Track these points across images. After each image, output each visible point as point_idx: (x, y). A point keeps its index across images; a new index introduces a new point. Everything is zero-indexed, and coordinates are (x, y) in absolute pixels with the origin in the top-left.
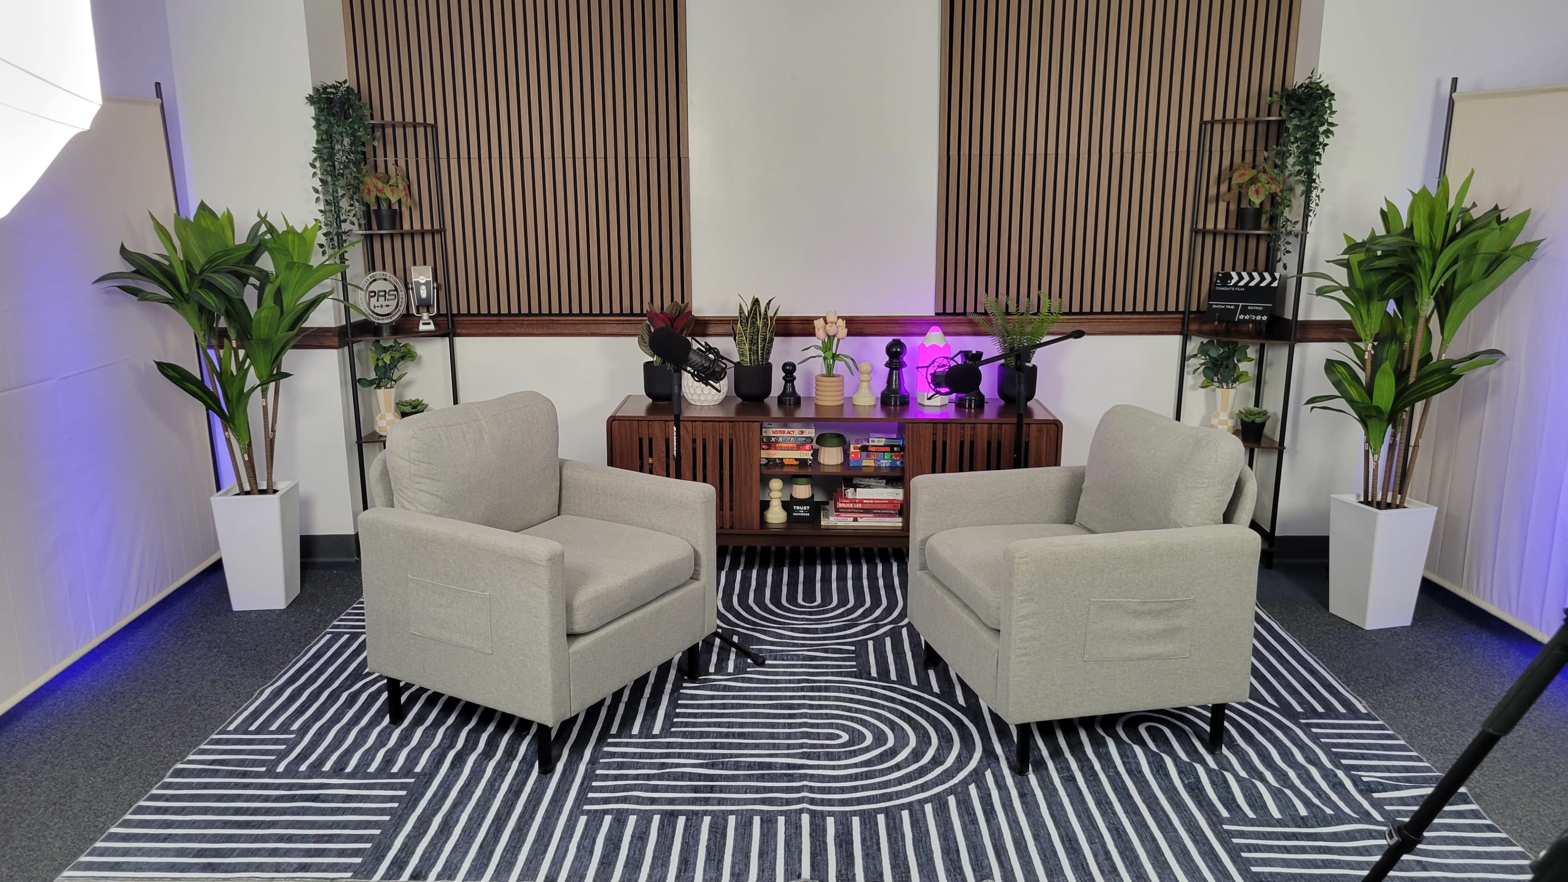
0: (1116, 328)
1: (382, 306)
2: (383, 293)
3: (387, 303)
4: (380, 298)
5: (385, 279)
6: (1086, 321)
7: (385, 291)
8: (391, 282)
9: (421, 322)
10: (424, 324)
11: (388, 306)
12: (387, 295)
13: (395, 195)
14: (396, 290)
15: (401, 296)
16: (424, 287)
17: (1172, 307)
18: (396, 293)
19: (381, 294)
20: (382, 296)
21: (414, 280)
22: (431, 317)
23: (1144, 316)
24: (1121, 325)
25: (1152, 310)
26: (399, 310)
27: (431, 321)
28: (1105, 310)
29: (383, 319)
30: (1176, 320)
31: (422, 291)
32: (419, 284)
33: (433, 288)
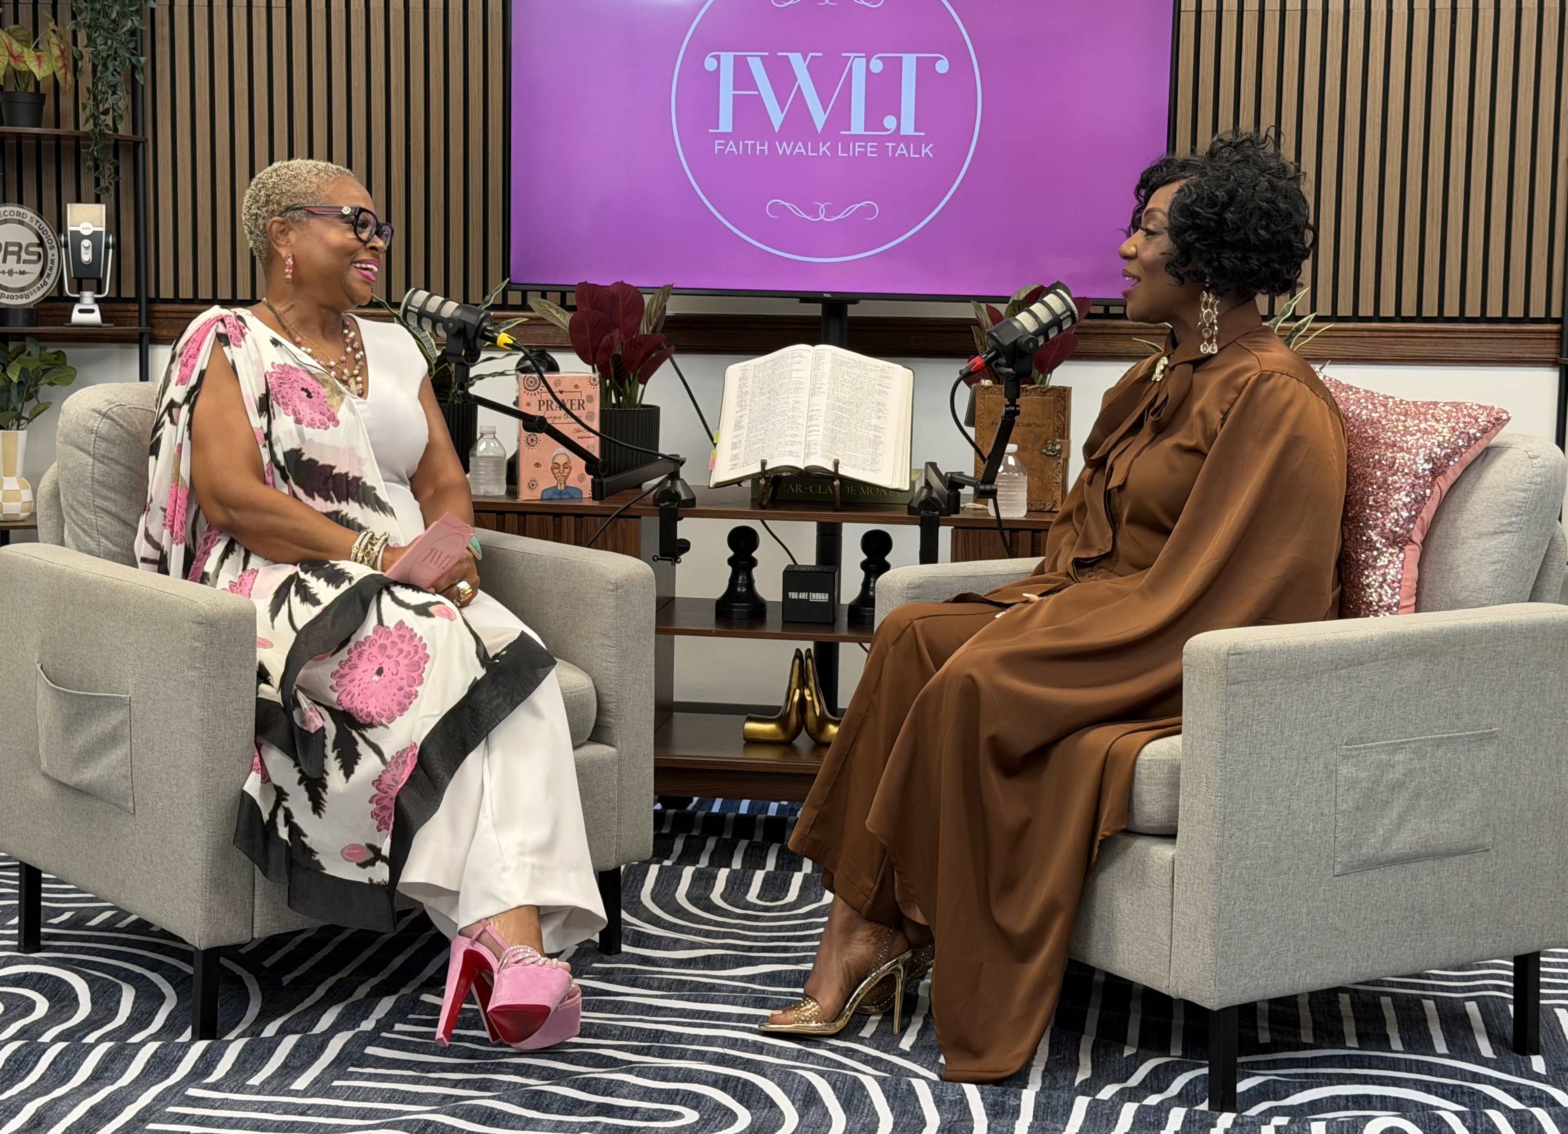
0: (1427, 350)
1: (11, 273)
2: (16, 249)
3: (22, 267)
4: (9, 257)
5: (21, 223)
6: (1366, 334)
7: (20, 245)
8: (30, 227)
9: (77, 307)
10: (81, 311)
11: (23, 273)
12: (23, 254)
13: (44, 66)
14: (41, 244)
15: (50, 257)
16: (86, 243)
17: (1537, 310)
18: (40, 250)
19: (10, 249)
20: (12, 253)
21: (70, 228)
22: (97, 301)
23: (1484, 326)
24: (1436, 344)
25: (1498, 314)
26: (45, 283)
27: (96, 307)
28: (1404, 314)
29: (12, 297)
30: (1548, 336)
31: (83, 250)
32: (78, 237)
33: (107, 247)
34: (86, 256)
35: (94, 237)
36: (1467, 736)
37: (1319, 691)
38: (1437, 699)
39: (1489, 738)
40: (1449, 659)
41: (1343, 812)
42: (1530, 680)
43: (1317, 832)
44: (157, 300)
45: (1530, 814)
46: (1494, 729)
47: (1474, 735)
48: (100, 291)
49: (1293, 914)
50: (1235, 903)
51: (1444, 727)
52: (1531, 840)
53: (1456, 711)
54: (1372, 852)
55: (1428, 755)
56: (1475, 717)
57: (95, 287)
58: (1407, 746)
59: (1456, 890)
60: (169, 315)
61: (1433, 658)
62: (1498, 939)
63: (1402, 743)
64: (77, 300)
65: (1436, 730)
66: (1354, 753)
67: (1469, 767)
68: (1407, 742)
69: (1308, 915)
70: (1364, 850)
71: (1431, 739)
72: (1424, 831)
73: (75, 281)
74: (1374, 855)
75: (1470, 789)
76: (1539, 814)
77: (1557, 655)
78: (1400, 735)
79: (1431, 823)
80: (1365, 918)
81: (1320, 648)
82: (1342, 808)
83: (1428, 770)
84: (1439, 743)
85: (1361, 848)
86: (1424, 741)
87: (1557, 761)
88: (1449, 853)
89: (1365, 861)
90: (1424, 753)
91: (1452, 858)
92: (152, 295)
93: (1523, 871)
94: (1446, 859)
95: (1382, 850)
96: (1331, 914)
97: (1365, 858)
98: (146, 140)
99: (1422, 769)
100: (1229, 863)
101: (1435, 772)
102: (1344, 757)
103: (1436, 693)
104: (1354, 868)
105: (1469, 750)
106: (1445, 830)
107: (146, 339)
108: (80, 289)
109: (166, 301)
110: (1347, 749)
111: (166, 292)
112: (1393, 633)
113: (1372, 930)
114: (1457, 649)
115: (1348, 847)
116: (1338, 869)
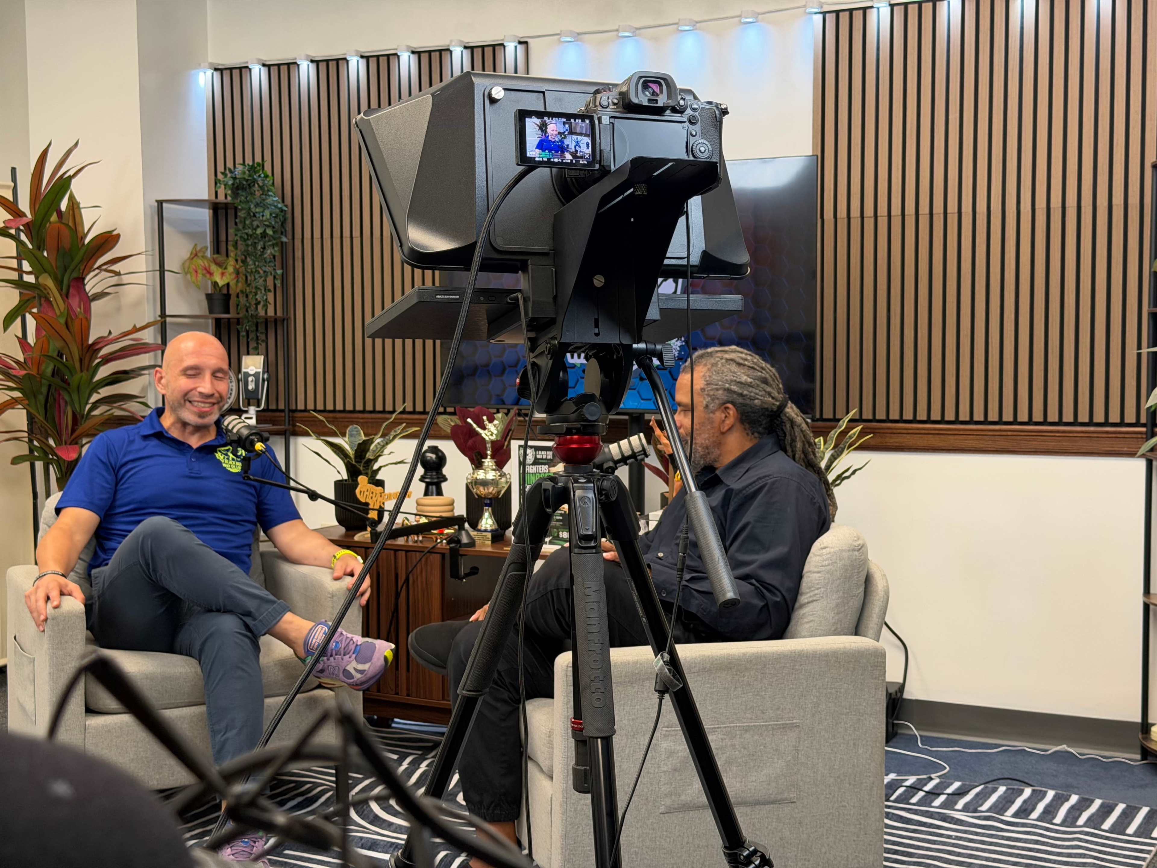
6: (1009, 433)
16: (251, 378)
17: (1130, 417)
21: (244, 370)
25: (1102, 420)
31: (250, 383)
32: (247, 375)
33: (263, 380)
34: (251, 386)
35: (256, 375)
36: (771, 725)
37: (643, 692)
38: (744, 699)
39: (793, 726)
40: (752, 673)
41: (664, 772)
42: (826, 689)
43: (644, 784)
44: (296, 411)
45: (832, 780)
46: (795, 721)
47: (776, 725)
48: (259, 406)
49: (627, 836)
50: (579, 827)
51: (751, 719)
52: (834, 797)
53: (761, 708)
54: (689, 799)
55: (738, 736)
56: (779, 712)
57: (256, 404)
58: (719, 730)
59: (767, 828)
60: (304, 419)
61: (738, 673)
62: (807, 863)
63: (715, 728)
64: (246, 412)
65: (745, 721)
66: (673, 733)
67: (773, 745)
68: (718, 728)
69: (639, 838)
70: (683, 797)
71: (739, 726)
72: (735, 787)
73: (246, 401)
74: (691, 801)
75: (776, 760)
76: (839, 780)
77: (850, 672)
78: (713, 723)
79: (741, 782)
80: (688, 843)
81: (641, 664)
82: (663, 769)
83: (737, 747)
84: (747, 730)
85: (680, 796)
86: (734, 727)
87: (854, 744)
88: (758, 803)
89: (684, 805)
90: (734, 735)
91: (762, 806)
92: (294, 408)
93: (827, 818)
94: (757, 807)
95: (698, 798)
96: (658, 838)
97: (684, 802)
98: (290, 318)
99: (733, 746)
100: (572, 801)
101: (745, 748)
102: (665, 736)
103: (743, 696)
104: (676, 809)
105: (773, 735)
106: (753, 788)
107: (288, 432)
108: (249, 405)
109: (301, 411)
110: (667, 731)
111: (301, 406)
112: (704, 656)
113: (694, 851)
114: (759, 667)
115: (670, 794)
116: (662, 809)
